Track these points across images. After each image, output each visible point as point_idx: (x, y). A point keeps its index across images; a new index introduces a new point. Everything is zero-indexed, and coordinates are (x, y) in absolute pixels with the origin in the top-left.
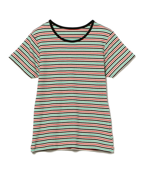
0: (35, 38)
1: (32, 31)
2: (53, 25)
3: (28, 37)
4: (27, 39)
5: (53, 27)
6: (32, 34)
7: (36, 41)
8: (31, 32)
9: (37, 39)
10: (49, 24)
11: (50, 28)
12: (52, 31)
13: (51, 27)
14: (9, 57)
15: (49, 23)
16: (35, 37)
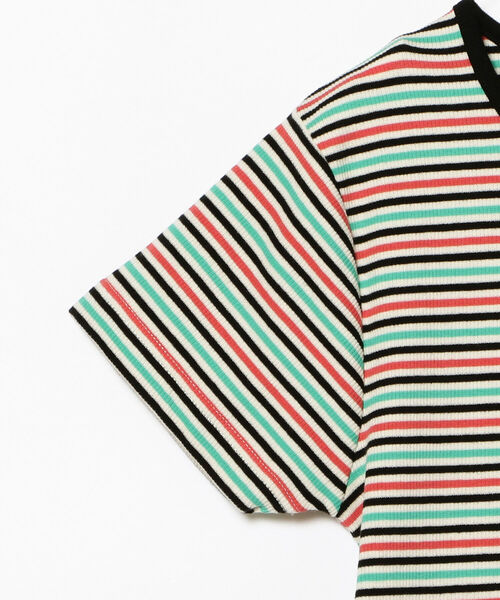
0: (324, 163)
1: (300, 102)
2: (489, 43)
3: (258, 149)
4: (248, 160)
5: (490, 66)
6: (302, 124)
7: (339, 185)
8: (290, 105)
9: (345, 169)
10: (453, 36)
11: (469, 70)
12: (484, 98)
13: (473, 61)
14: (73, 311)
15: (456, 28)
16: (324, 153)
